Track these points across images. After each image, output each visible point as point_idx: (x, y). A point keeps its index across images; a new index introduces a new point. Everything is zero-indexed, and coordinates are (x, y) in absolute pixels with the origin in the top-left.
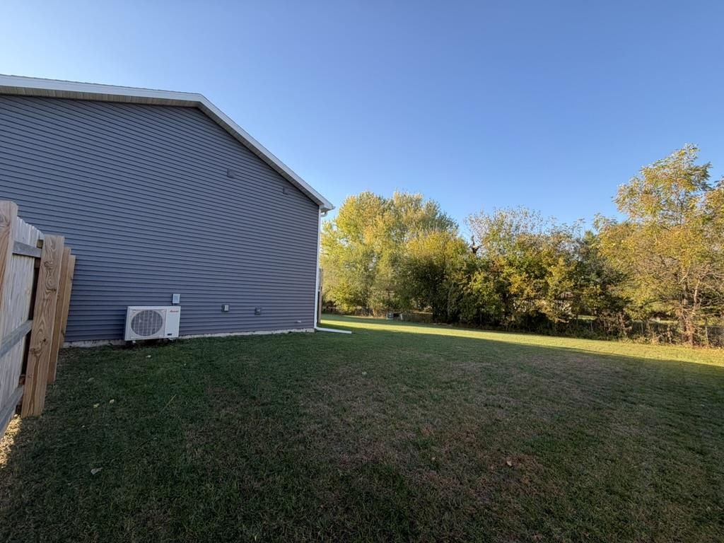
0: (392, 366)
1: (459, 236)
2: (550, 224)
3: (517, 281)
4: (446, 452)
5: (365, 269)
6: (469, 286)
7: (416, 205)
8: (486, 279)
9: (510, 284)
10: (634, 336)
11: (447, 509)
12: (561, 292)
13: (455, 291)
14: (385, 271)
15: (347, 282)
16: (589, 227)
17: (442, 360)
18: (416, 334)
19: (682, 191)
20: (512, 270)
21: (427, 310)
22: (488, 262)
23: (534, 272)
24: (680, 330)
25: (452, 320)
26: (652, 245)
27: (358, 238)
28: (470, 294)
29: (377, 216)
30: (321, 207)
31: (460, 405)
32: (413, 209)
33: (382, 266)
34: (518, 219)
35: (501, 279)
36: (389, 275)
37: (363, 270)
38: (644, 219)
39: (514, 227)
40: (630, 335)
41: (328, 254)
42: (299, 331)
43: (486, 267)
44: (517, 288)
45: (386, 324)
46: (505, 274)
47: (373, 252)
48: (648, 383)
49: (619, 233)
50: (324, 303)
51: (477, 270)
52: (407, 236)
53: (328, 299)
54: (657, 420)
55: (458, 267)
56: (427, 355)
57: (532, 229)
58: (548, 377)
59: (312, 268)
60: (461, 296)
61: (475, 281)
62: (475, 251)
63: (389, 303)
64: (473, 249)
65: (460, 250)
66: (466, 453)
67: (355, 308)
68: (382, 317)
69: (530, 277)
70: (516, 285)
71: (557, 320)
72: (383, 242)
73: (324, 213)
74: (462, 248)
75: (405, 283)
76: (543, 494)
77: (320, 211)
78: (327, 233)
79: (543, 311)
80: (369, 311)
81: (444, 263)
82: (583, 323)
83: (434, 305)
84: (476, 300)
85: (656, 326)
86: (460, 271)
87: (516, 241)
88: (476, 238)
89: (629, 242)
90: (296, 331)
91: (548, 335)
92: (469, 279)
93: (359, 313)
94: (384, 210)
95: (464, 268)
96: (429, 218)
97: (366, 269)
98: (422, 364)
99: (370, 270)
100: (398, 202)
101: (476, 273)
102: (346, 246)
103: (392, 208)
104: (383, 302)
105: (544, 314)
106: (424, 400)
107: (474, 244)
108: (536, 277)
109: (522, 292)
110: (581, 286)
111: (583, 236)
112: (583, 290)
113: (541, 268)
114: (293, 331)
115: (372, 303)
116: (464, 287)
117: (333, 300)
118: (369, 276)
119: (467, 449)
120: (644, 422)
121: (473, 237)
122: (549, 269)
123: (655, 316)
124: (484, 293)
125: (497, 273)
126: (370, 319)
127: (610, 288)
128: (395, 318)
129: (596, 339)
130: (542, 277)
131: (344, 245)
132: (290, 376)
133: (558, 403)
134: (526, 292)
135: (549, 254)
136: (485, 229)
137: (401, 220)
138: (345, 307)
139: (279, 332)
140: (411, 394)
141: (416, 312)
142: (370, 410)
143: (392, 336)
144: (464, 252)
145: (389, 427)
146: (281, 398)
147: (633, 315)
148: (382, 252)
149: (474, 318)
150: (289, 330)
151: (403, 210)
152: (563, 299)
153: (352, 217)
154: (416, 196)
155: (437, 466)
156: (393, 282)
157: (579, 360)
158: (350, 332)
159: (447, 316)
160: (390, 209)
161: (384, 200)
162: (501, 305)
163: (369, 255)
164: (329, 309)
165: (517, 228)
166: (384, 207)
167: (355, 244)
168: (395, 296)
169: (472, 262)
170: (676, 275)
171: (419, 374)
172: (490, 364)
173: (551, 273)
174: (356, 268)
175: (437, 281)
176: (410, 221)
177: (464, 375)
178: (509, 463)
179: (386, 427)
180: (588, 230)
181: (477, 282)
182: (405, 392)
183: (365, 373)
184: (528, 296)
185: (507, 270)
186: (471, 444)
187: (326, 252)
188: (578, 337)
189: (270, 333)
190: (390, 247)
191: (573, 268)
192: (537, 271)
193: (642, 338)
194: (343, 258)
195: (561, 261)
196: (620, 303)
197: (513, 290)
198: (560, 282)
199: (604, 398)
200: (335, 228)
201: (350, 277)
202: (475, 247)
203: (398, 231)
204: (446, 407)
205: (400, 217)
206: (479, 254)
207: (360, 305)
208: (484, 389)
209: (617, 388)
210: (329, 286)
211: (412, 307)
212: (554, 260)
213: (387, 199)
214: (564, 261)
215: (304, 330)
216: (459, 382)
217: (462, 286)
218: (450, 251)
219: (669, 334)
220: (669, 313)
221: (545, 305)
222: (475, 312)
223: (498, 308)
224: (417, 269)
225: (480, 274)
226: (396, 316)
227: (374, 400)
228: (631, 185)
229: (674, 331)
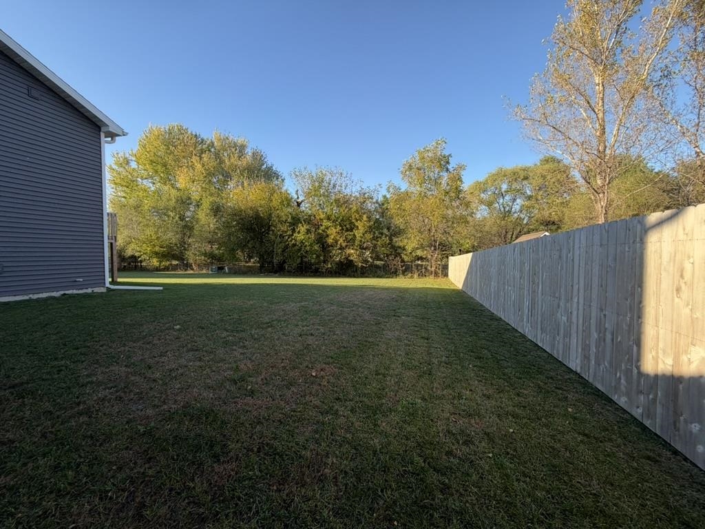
0: (212, 316)
1: (285, 188)
2: (358, 185)
3: (333, 232)
4: (262, 379)
5: (180, 218)
6: (293, 237)
7: (240, 152)
8: (308, 231)
9: (328, 236)
10: (406, 273)
11: (259, 423)
12: (364, 243)
13: (281, 242)
14: (205, 220)
15: (156, 233)
16: (384, 192)
17: (265, 304)
18: (242, 284)
19: (437, 170)
20: (329, 224)
21: (254, 262)
22: (310, 216)
23: (345, 226)
24: (429, 268)
25: (279, 270)
26: (419, 208)
27: (168, 179)
28: (294, 245)
29: (194, 157)
30: (103, 129)
31: (278, 339)
32: (236, 155)
33: (202, 215)
34: (335, 178)
35: (320, 231)
36: (211, 226)
37: (177, 218)
38: (416, 189)
39: (332, 186)
40: (404, 273)
41: (124, 197)
42: (81, 292)
43: (308, 221)
44: (333, 239)
45: (208, 277)
46: (324, 227)
47: (190, 198)
48: (409, 303)
49: (402, 197)
50: (122, 258)
51: (301, 223)
52: (231, 184)
53: (129, 252)
54: (410, 324)
55: (284, 220)
56: (251, 302)
57: (345, 189)
58: (350, 307)
59: (97, 215)
60: (287, 247)
61: (299, 232)
62: (299, 204)
63: (212, 256)
64: (297, 202)
65: (285, 203)
66: (280, 375)
67: (168, 263)
68: (204, 272)
69: (343, 229)
70: (332, 237)
71: (360, 264)
72: (202, 188)
73: (110, 139)
74: (287, 201)
75: (229, 234)
76: (335, 389)
77: (102, 135)
78: (121, 169)
79: (351, 258)
80: (187, 266)
81: (270, 214)
82: (377, 267)
83: (261, 257)
84: (300, 250)
85: (418, 266)
86: (285, 223)
87: (333, 198)
88: (300, 192)
89: (406, 205)
90: (75, 292)
91: (354, 277)
92: (294, 231)
93: (175, 268)
94: (202, 152)
95: (289, 220)
96: (255, 167)
97: (182, 218)
98: (245, 310)
99: (187, 219)
100: (220, 144)
101: (300, 225)
102: (153, 189)
103: (213, 150)
104: (205, 254)
105: (352, 261)
106: (244, 342)
107: (298, 198)
108: (347, 230)
109: (337, 243)
110: (377, 238)
111: (381, 199)
112: (378, 241)
113: (351, 223)
114: (67, 292)
115: (191, 256)
116: (288, 238)
117: (137, 254)
118: (185, 227)
119: (281, 372)
120: (403, 327)
121: (297, 191)
122: (356, 224)
123: (418, 260)
124: (307, 243)
125: (317, 226)
126: (189, 274)
127: (395, 239)
128: (220, 271)
129: (384, 278)
130: (351, 230)
131: (150, 188)
132: (65, 345)
133: (353, 325)
134: (339, 243)
135: (357, 211)
136: (307, 184)
137: (223, 166)
138: (155, 262)
139: (44, 295)
140: (231, 338)
141: (243, 263)
142: (183, 361)
143: (214, 288)
144: (288, 205)
145: (205, 372)
146: (48, 373)
147: (406, 258)
148: (201, 199)
149: (298, 267)
150: (62, 292)
151: (226, 154)
152: (365, 249)
153: (159, 153)
154: (240, 141)
155: (252, 393)
156: (216, 233)
157: (372, 293)
158: (161, 288)
159: (273, 266)
160: (209, 150)
161: (203, 140)
162: (320, 255)
163: (185, 202)
164: (131, 264)
165: (334, 186)
166: (200, 147)
167: (166, 188)
168: (218, 249)
169: (297, 215)
170: (429, 230)
171: (241, 320)
172: (306, 303)
173: (358, 227)
174: (169, 216)
175: (263, 232)
176: (234, 168)
177: (285, 315)
178: (314, 374)
179: (202, 373)
180: (384, 194)
181: (301, 234)
182: (225, 338)
183: (178, 327)
184: (341, 246)
185: (326, 223)
186: (284, 368)
187: (123, 194)
188: (374, 277)
189: (26, 298)
190: (211, 195)
191: (373, 223)
192: (347, 225)
193: (410, 275)
194: (147, 204)
195: (365, 217)
196: (399, 251)
197: (330, 241)
198: (364, 235)
199: (383, 316)
200: (134, 165)
201: (160, 227)
202: (299, 200)
203: (221, 177)
204: (266, 343)
205: (222, 162)
206: (303, 208)
207: (175, 260)
208: (300, 323)
209: (391, 308)
210: (130, 237)
211: (238, 260)
212: (360, 216)
213: (205, 139)
214: (367, 217)
215: (89, 291)
216: (279, 321)
217: (287, 238)
218: (275, 203)
219: (423, 270)
220: (424, 257)
221: (353, 253)
222: (299, 261)
223: (318, 257)
224: (242, 219)
225: (303, 226)
226: (221, 269)
227: (188, 351)
228: (410, 161)
229: (426, 268)
